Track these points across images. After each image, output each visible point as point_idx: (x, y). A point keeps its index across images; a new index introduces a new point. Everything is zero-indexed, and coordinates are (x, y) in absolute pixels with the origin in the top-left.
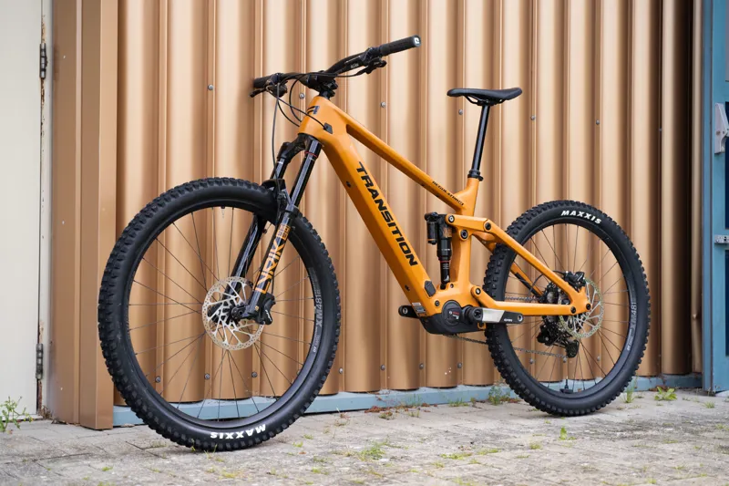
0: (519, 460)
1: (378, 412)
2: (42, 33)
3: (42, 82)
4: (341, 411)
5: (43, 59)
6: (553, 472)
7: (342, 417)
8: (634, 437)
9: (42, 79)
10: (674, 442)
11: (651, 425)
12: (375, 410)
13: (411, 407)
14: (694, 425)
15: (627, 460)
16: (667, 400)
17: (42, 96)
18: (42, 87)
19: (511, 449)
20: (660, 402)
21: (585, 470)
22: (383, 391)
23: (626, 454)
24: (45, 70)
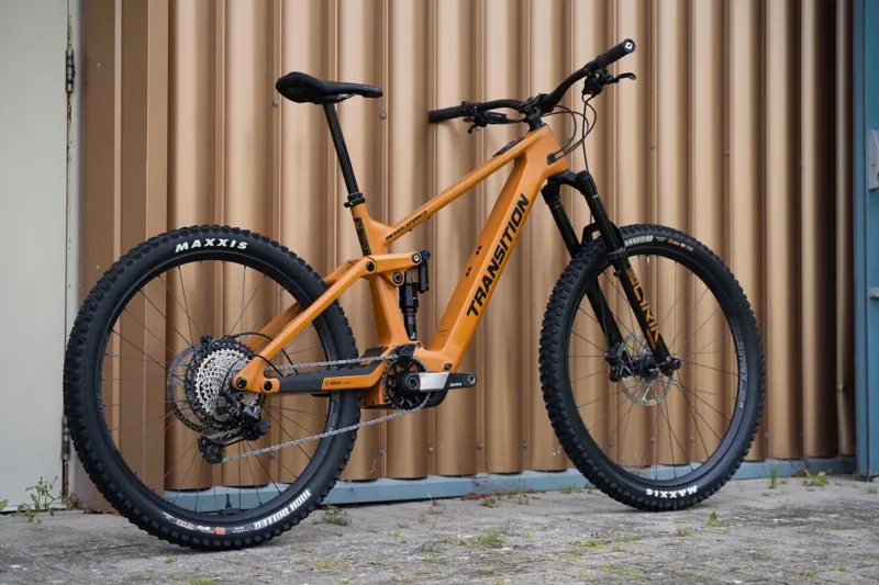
0: (671, 548)
1: (477, 499)
2: (69, 38)
3: (69, 98)
4: (434, 499)
5: (70, 69)
6: (717, 560)
7: (434, 504)
8: (796, 524)
9: (69, 93)
10: (845, 528)
11: (809, 511)
12: (473, 497)
13: (515, 494)
14: (861, 511)
15: (800, 546)
16: (818, 485)
17: (69, 114)
18: (69, 103)
19: (655, 537)
20: (812, 488)
21: (755, 557)
22: (481, 476)
23: (796, 541)
24: (72, 82)
